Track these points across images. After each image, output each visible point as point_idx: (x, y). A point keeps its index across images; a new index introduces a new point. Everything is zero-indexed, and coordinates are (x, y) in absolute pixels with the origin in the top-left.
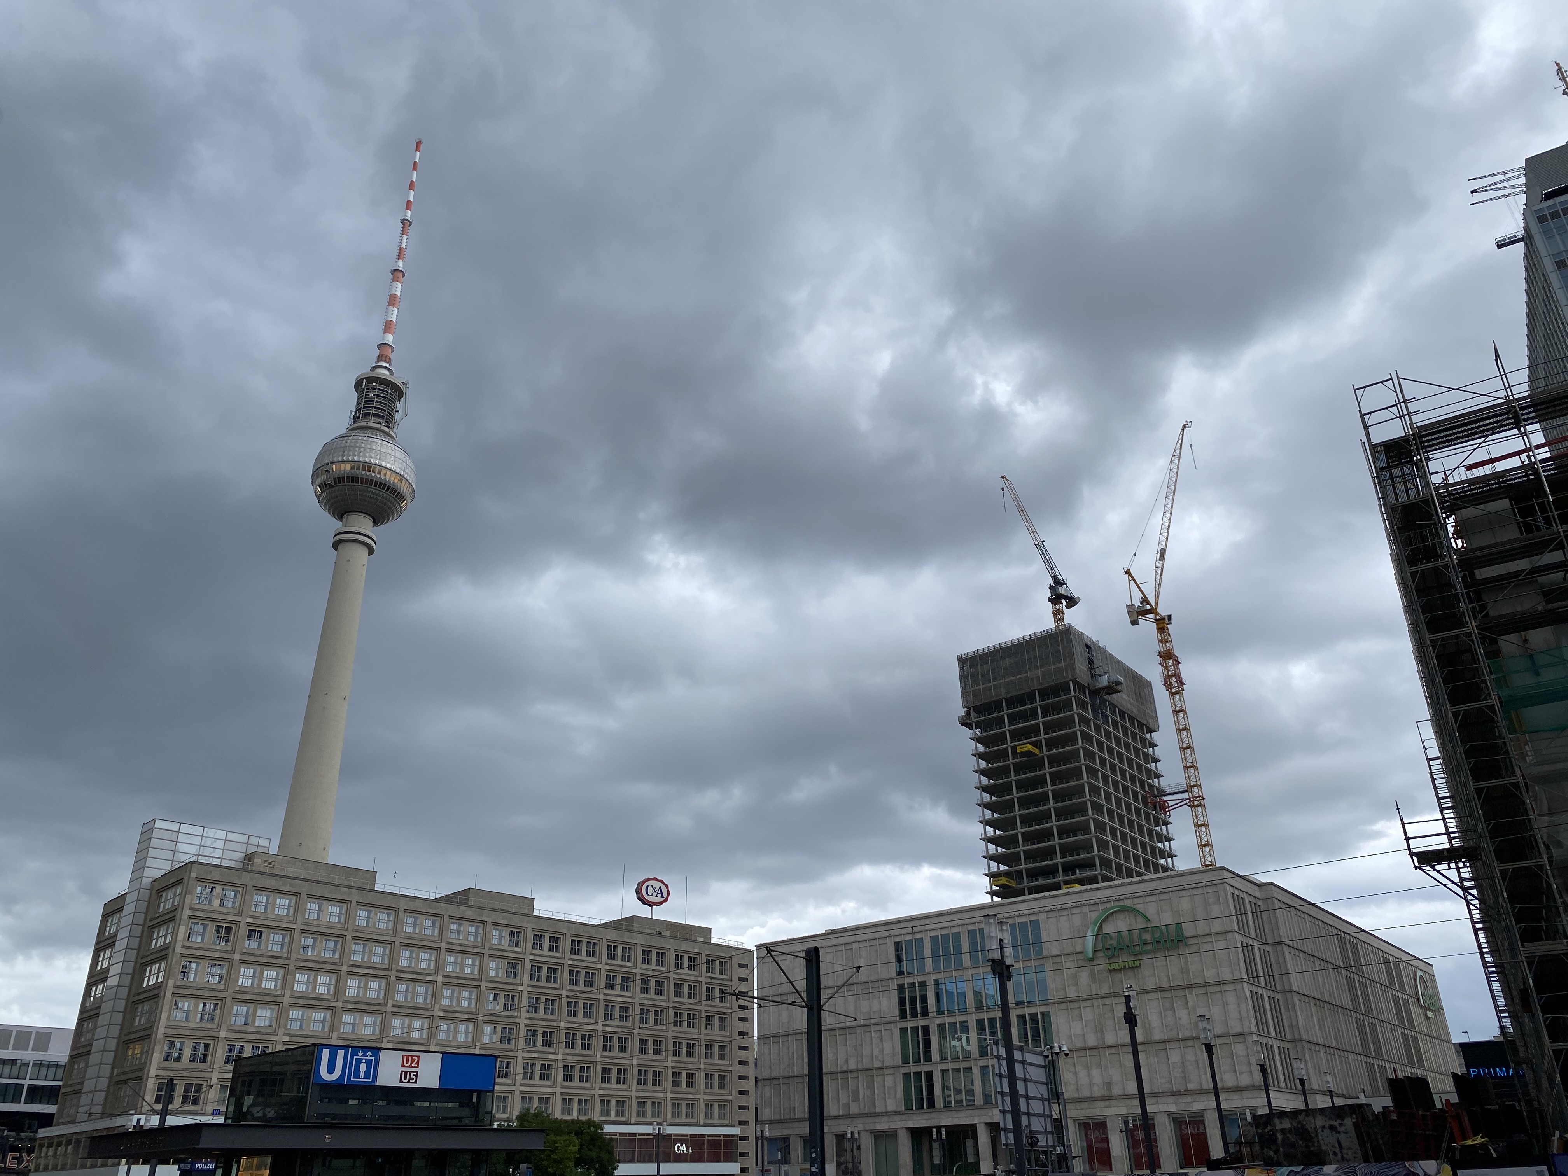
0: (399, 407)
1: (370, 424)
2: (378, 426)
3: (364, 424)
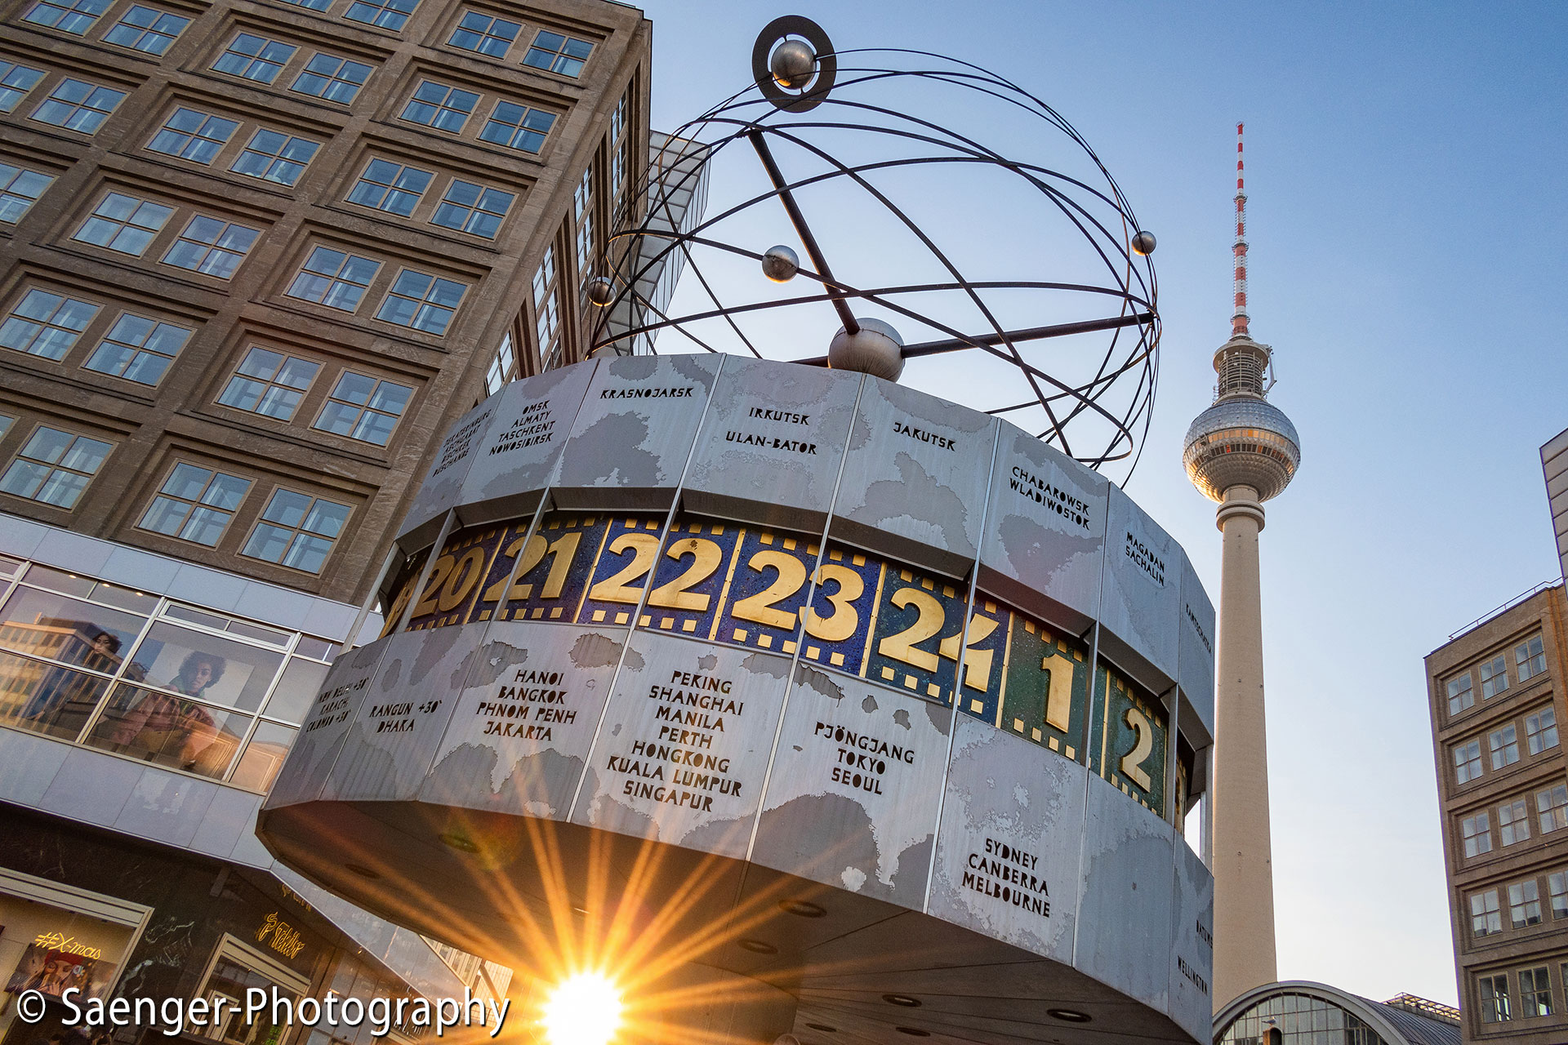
0: (1266, 374)
1: (1240, 393)
2: (1249, 393)
3: (1234, 394)
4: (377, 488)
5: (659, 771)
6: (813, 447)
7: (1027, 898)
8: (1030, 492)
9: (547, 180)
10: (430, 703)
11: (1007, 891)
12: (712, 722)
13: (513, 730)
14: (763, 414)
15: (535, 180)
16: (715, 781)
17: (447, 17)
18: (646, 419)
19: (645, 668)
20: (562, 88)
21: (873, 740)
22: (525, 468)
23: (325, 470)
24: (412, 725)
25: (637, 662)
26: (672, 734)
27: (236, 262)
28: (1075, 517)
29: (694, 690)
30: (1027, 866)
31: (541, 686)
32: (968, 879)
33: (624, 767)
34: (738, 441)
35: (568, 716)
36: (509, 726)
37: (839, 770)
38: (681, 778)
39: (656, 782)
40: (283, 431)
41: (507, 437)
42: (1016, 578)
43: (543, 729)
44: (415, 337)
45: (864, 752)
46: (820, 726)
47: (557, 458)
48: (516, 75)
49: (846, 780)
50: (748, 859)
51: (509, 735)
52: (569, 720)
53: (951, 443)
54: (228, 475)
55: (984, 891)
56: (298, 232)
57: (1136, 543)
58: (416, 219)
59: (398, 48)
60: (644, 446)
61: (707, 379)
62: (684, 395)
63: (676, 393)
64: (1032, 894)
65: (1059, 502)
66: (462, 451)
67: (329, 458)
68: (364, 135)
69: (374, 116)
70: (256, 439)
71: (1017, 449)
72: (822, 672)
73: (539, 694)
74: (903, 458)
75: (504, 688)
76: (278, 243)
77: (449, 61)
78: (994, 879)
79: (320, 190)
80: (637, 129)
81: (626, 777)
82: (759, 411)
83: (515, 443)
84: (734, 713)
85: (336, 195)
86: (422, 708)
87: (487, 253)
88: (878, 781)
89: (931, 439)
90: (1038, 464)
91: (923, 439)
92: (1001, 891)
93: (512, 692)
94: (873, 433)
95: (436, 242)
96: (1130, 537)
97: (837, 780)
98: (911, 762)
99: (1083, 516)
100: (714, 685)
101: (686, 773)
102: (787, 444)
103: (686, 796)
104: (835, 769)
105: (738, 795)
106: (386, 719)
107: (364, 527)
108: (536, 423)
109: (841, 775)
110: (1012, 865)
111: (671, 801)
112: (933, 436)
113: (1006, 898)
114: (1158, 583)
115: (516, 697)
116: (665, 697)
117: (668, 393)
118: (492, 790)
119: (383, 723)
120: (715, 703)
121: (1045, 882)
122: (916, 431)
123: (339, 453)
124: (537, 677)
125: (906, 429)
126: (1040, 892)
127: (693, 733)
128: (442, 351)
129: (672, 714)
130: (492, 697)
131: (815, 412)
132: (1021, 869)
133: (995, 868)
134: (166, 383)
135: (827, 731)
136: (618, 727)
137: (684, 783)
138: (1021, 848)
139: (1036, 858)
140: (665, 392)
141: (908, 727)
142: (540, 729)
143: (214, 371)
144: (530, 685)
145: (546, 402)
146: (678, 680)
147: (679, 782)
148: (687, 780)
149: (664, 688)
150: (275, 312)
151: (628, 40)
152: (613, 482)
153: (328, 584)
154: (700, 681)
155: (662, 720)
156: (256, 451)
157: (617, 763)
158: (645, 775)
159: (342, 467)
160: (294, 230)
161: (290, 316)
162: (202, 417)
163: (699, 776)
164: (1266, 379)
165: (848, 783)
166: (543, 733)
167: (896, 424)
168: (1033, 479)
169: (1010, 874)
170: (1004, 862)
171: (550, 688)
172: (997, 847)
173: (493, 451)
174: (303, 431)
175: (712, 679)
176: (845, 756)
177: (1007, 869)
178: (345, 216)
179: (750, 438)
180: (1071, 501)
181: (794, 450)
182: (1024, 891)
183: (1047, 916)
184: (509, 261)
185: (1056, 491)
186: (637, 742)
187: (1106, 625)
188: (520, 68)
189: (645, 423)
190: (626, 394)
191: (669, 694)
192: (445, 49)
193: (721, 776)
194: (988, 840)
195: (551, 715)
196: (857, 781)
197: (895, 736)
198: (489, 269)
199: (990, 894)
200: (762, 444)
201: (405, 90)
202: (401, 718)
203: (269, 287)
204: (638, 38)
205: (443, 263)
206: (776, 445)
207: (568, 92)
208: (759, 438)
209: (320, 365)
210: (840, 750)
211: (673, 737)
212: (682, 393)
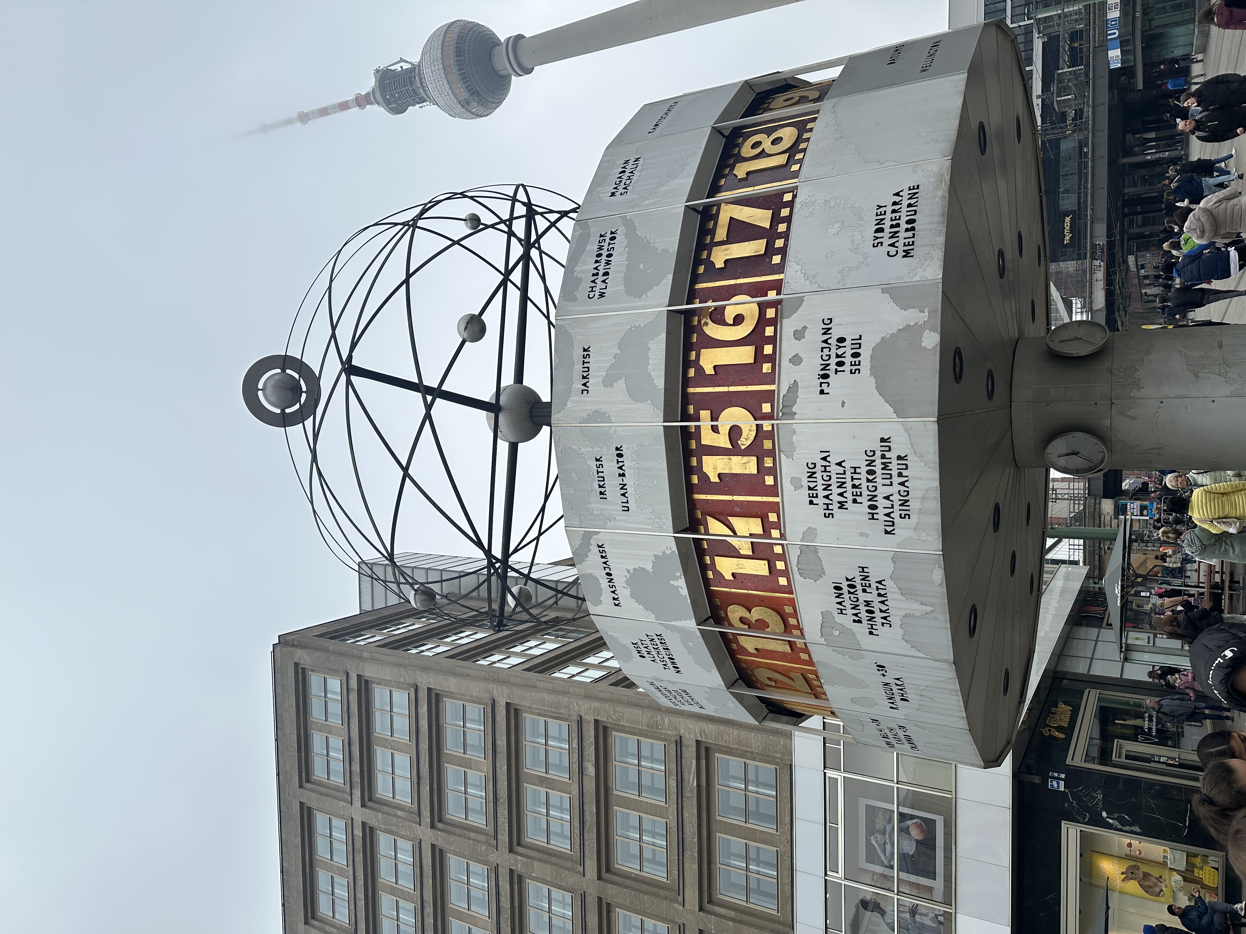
1: (419, 85)
2: (417, 78)
4: (698, 742)
5: (887, 498)
6: (617, 449)
7: (910, 205)
8: (604, 281)
9: (426, 680)
10: (879, 670)
11: (908, 222)
12: (841, 470)
13: (884, 608)
14: (603, 490)
15: (429, 690)
16: (883, 457)
17: (323, 790)
18: (628, 571)
19: (813, 526)
20: (353, 689)
21: (822, 351)
22: (686, 646)
23: (695, 785)
24: (898, 679)
25: (810, 533)
26: (857, 495)
27: (557, 894)
28: (611, 242)
29: (820, 488)
30: (885, 212)
31: (846, 596)
32: (907, 254)
33: (891, 524)
34: (627, 502)
35: (863, 572)
36: (881, 611)
37: (851, 370)
38: (888, 482)
39: (896, 498)
40: (674, 824)
41: (665, 665)
42: (671, 276)
43: (877, 587)
44: (575, 745)
45: (833, 356)
46: (822, 392)
47: (673, 626)
48: (352, 727)
49: (857, 363)
50: (936, 419)
51: (888, 609)
52: (866, 570)
53: (585, 350)
54: (719, 857)
55: (913, 239)
56: (521, 855)
57: (616, 188)
58: (485, 769)
59: (358, 820)
60: (649, 567)
61: (588, 536)
62: (603, 549)
63: (604, 555)
64: (905, 202)
65: (604, 258)
66: (682, 693)
67: (685, 784)
68: (433, 827)
69: (416, 823)
70: (687, 842)
71: (575, 299)
72: (781, 401)
73: (852, 596)
74: (608, 382)
75: (854, 621)
76: (533, 867)
77: (357, 779)
78: (902, 235)
79: (484, 848)
80: (364, 623)
81: (897, 520)
82: (601, 493)
83: (669, 658)
84: (829, 456)
85: (484, 834)
86: (884, 675)
87: (496, 709)
88: (852, 340)
89: (586, 365)
90: (580, 280)
91: (588, 371)
92: (909, 226)
93: (856, 615)
94: (595, 408)
95: (498, 750)
96: (613, 194)
97: (859, 370)
98: (831, 319)
99: (609, 236)
100: (812, 475)
101: (883, 479)
102: (620, 468)
103: (900, 475)
104: (851, 373)
105: (889, 438)
106: (898, 698)
107: (730, 743)
108: (651, 647)
109: (854, 368)
110: (888, 223)
111: (906, 484)
112: (583, 365)
113: (913, 221)
114: (641, 162)
115: (859, 611)
116: (830, 507)
117: (604, 560)
118: (932, 611)
119: (901, 699)
120: (825, 471)
121: (894, 195)
122: (584, 377)
123: (679, 778)
124: (839, 600)
125: (585, 385)
126: (902, 196)
127: (852, 481)
128: (580, 722)
129: (841, 499)
130: (864, 627)
131: (589, 451)
132: (889, 215)
133: (894, 235)
134: (663, 920)
135: (824, 386)
136: (861, 534)
137: (891, 478)
138: (873, 220)
139: (878, 206)
140: (605, 563)
141: (805, 328)
142: (878, 589)
143: (645, 887)
144: (847, 603)
145: (633, 644)
146: (815, 501)
147: (891, 482)
148: (889, 476)
149: (824, 509)
150: (586, 855)
151: (299, 650)
152: (681, 583)
153: (781, 759)
154: (812, 485)
155: (849, 505)
156: (696, 840)
157: (889, 529)
158: (892, 507)
159: (689, 773)
160: (520, 858)
161: (586, 843)
162: (681, 887)
163: (883, 469)
164: (401, 67)
165: (859, 361)
166: (880, 586)
167: (582, 393)
168: (593, 281)
169: (894, 223)
170: (887, 230)
171: (845, 589)
172: (877, 238)
173: (678, 672)
174: (670, 810)
175: (808, 477)
176: (839, 369)
177: (892, 226)
178: (499, 823)
179: (623, 495)
180: (601, 248)
181: (623, 462)
182: (904, 209)
183: (918, 186)
184: (497, 691)
185: (597, 262)
186: (869, 519)
187: (685, 198)
188: (346, 725)
189: (632, 571)
190: (614, 589)
191: (828, 505)
192: (348, 784)
193: (878, 454)
194: (874, 246)
195: (865, 584)
196: (856, 355)
197: (815, 336)
198: (508, 704)
199: (914, 234)
200: (625, 485)
201: (388, 806)
202: (895, 688)
203: (569, 864)
204: (296, 643)
205: (513, 740)
206: (623, 475)
207: (354, 684)
208: (622, 488)
209: (618, 811)
210: (836, 373)
211: (859, 494)
212: (603, 551)
